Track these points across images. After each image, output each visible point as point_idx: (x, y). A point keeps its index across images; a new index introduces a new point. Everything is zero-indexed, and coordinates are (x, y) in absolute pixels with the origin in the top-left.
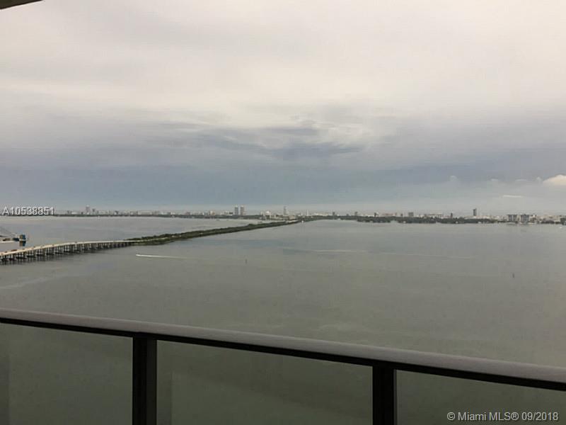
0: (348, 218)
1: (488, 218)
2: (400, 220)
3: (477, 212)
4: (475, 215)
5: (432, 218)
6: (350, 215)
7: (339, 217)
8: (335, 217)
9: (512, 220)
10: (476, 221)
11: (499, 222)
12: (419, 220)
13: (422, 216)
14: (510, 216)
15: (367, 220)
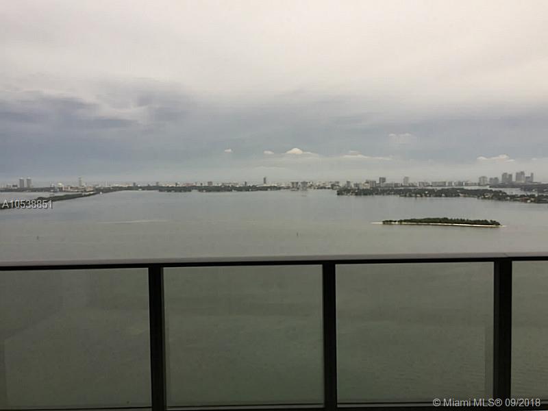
0: (149, 188)
1: (276, 185)
2: (201, 189)
3: (267, 180)
4: (265, 183)
5: (229, 186)
6: (151, 185)
7: (140, 187)
8: (135, 188)
9: (295, 187)
10: (265, 189)
11: (284, 188)
12: (218, 189)
13: (220, 185)
14: (293, 183)
15: (169, 189)
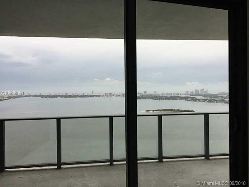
0: (36, 96)
1: (97, 95)
2: (62, 96)
3: (93, 92)
4: (92, 93)
5: (75, 95)
6: (37, 95)
7: (32, 96)
8: (29, 96)
9: (106, 95)
10: (93, 96)
11: (101, 96)
12: (70, 96)
13: (71, 95)
14: (105, 94)
15: (46, 97)
